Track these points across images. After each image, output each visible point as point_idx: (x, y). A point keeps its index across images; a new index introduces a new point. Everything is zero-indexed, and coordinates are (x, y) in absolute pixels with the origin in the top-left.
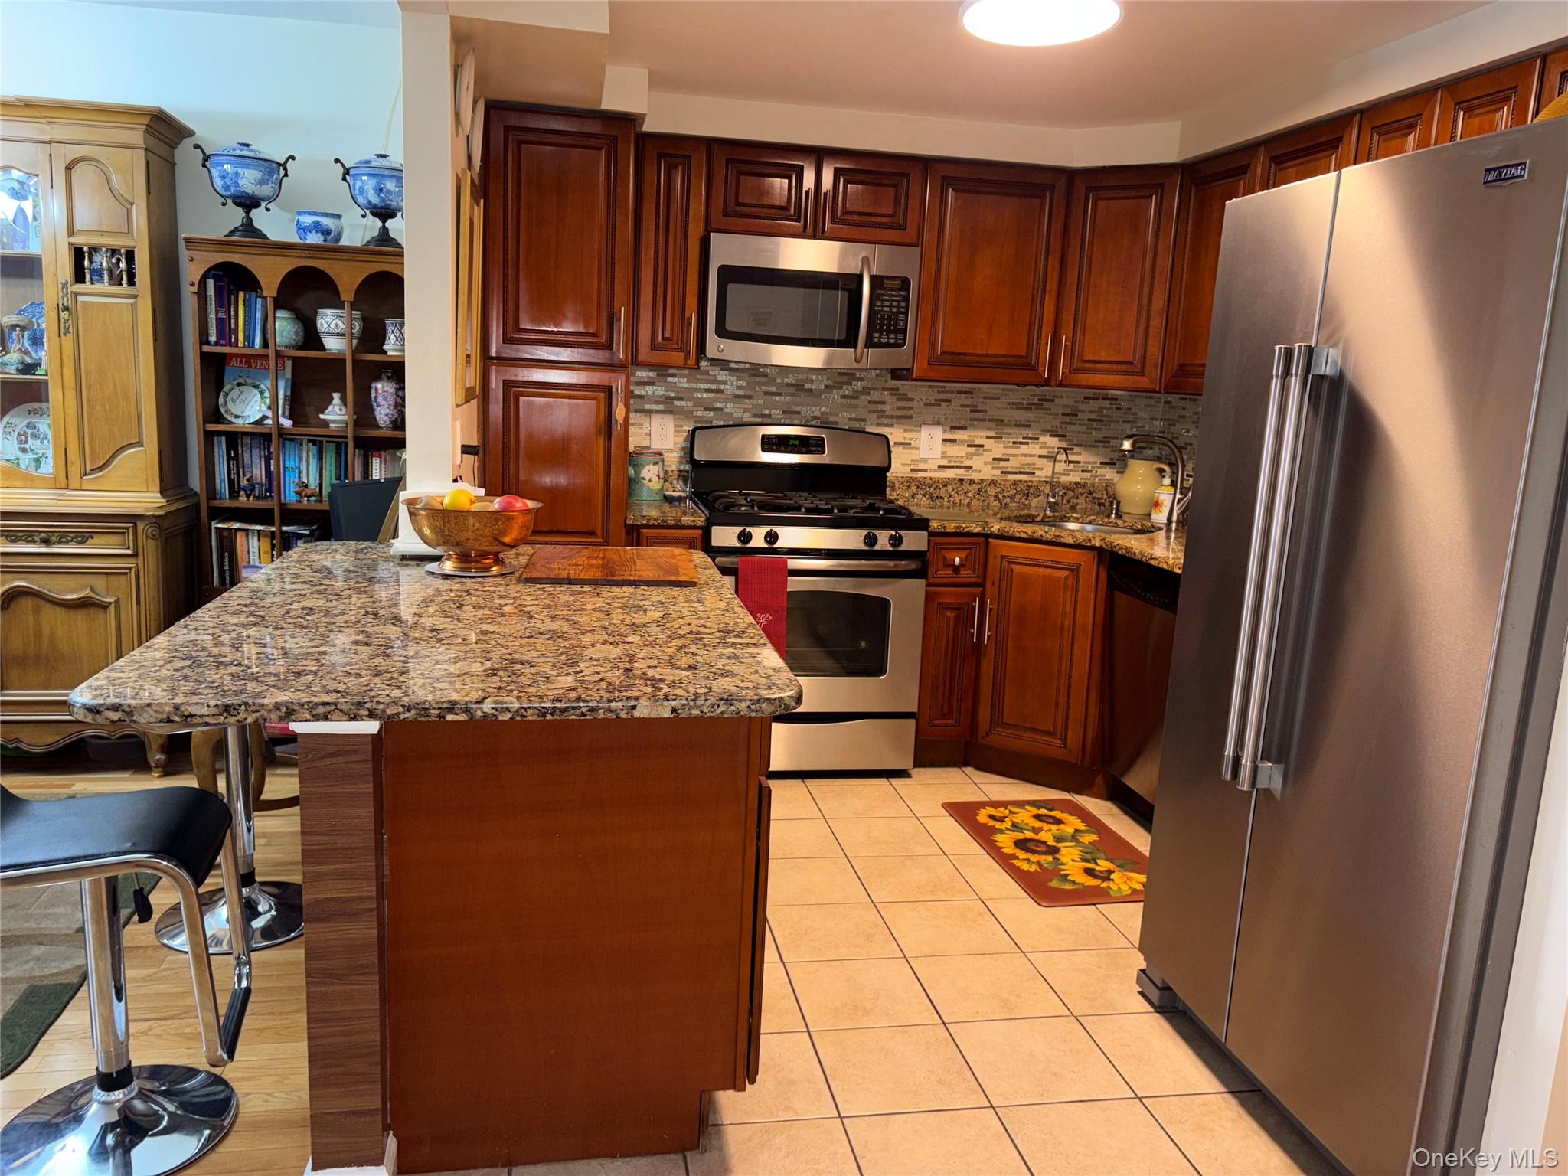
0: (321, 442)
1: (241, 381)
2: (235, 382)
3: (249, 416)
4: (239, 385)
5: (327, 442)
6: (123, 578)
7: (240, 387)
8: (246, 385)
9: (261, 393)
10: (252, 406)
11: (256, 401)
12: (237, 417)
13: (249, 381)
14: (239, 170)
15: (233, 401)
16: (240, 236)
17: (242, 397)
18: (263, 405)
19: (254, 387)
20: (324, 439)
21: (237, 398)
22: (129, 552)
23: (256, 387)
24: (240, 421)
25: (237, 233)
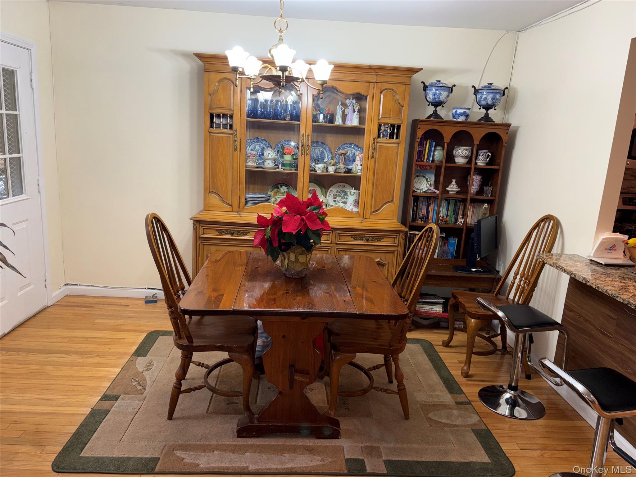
0: (450, 200)
1: (418, 175)
2: (416, 175)
3: (422, 189)
4: (417, 176)
5: (452, 200)
6: (392, 254)
7: (418, 177)
8: (420, 176)
9: (427, 180)
10: (423, 185)
11: (425, 183)
12: (418, 189)
13: (421, 175)
14: (442, 92)
15: (416, 183)
16: (434, 118)
17: (419, 181)
18: (428, 185)
19: (423, 177)
20: (451, 199)
21: (417, 182)
22: (396, 245)
23: (424, 177)
24: (419, 191)
25: (433, 117)
